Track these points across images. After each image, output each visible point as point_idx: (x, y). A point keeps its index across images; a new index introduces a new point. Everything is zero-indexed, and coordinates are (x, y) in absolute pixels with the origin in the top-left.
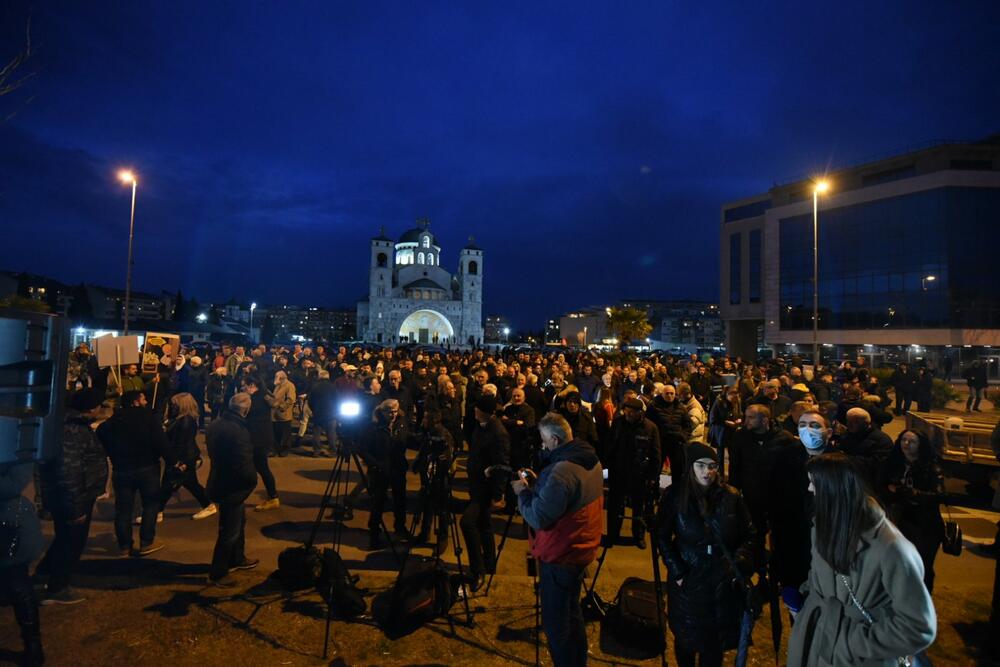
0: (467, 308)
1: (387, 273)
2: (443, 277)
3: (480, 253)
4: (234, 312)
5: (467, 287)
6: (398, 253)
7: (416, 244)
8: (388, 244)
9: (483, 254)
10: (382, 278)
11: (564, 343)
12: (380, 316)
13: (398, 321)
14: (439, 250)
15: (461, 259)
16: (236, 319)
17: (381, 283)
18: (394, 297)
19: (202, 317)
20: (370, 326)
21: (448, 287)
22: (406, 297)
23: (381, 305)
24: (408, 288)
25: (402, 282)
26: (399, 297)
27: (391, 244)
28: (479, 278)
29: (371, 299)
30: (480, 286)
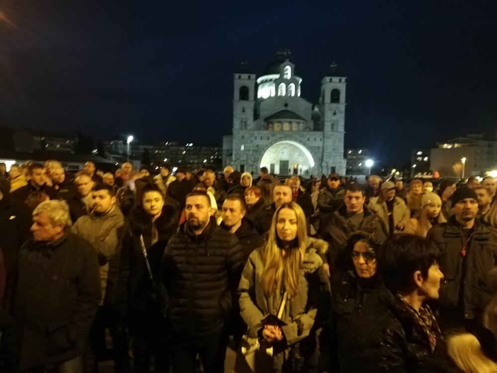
0: (328, 138)
1: (249, 105)
2: (304, 107)
3: (344, 79)
4: (119, 146)
5: (329, 117)
6: (260, 86)
7: (277, 76)
8: (249, 77)
9: (346, 81)
10: (244, 111)
11: (437, 175)
12: (243, 148)
13: (259, 152)
14: (300, 81)
15: (323, 87)
16: (121, 152)
17: (243, 116)
18: (256, 130)
19: (95, 151)
20: (234, 157)
21: (309, 118)
22: (267, 129)
23: (243, 137)
24: (269, 120)
25: (264, 114)
26: (260, 129)
27: (253, 76)
28: (342, 106)
29: (234, 132)
30: (343, 115)
